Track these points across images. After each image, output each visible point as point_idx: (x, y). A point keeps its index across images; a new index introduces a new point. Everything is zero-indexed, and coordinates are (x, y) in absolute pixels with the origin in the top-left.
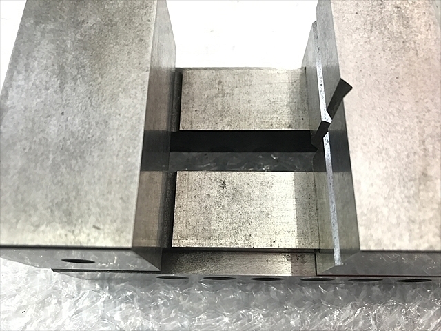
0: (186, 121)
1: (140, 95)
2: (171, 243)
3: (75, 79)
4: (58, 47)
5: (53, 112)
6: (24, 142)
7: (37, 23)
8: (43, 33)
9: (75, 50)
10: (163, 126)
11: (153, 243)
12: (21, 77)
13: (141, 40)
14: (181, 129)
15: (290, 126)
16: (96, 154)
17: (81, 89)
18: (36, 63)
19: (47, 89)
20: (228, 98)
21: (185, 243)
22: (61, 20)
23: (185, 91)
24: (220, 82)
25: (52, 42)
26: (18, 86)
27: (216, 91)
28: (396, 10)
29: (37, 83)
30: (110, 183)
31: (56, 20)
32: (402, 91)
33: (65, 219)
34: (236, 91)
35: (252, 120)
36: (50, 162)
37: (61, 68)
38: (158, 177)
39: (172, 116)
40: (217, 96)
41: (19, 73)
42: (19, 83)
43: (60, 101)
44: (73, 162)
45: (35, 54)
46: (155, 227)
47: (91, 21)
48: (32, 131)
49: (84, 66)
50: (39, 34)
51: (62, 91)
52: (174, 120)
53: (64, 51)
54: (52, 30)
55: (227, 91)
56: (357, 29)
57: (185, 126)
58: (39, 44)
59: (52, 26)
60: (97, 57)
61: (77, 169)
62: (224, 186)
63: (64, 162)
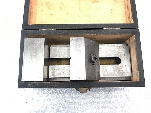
0: (50, 57)
2: (49, 77)
3: (33, 57)
4: (30, 52)
7: (26, 48)
8: (28, 49)
9: (33, 52)
10: (47, 58)
11: (46, 77)
12: (26, 57)
13: (42, 51)
15: (68, 57)
17: (34, 59)
18: (27, 55)
19: (29, 59)
20: (58, 52)
21: (51, 77)
22: (30, 47)
24: (56, 49)
27: (56, 51)
28: (79, 45)
34: (59, 51)
35: (62, 56)
37: (31, 55)
38: (46, 67)
40: (56, 52)
43: (31, 61)
45: (27, 53)
46: (46, 75)
47: (35, 47)
49: (34, 55)
51: (32, 59)
54: (29, 49)
57: (50, 58)
58: (27, 51)
60: (36, 54)
62: (57, 68)
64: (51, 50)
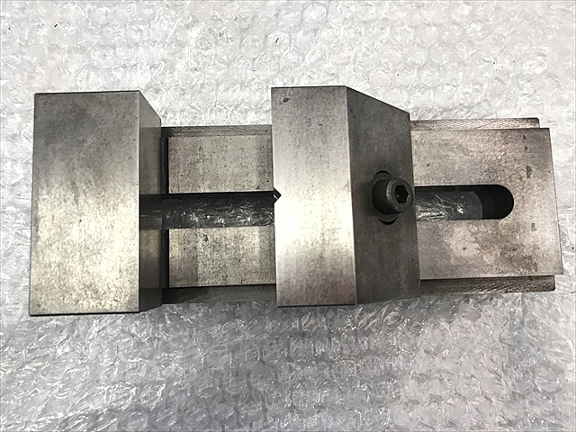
0: (173, 186)
1: (134, 205)
2: (168, 285)
3: (85, 193)
4: (67, 165)
5: (74, 220)
6: (57, 243)
7: (47, 143)
8: (54, 152)
9: (82, 167)
11: (155, 285)
12: (44, 191)
13: (130, 158)
14: (170, 192)
15: (258, 188)
16: (108, 250)
17: (91, 200)
18: (53, 179)
19: (65, 201)
20: (207, 163)
21: (178, 285)
22: (65, 140)
23: (171, 157)
24: (200, 148)
25: (62, 160)
26: (44, 200)
27: (198, 157)
28: (319, 127)
29: (58, 196)
30: (120, 271)
31: (62, 141)
32: (314, 196)
33: (94, 296)
34: (214, 156)
35: (227, 183)
36: (78, 257)
37: (73, 183)
39: (161, 180)
40: (198, 161)
41: (42, 188)
42: (44, 197)
43: (76, 211)
44: (94, 257)
45: (51, 172)
47: (90, 141)
48: (61, 235)
49: (90, 182)
50: (51, 153)
51: (77, 203)
52: (164, 184)
53: (73, 169)
54: (60, 150)
55: (207, 157)
56: (289, 145)
57: (173, 190)
58: (53, 162)
59: (60, 146)
60: (99, 173)
61: (97, 262)
62: (207, 240)
63: (87, 257)
64: (176, 151)
